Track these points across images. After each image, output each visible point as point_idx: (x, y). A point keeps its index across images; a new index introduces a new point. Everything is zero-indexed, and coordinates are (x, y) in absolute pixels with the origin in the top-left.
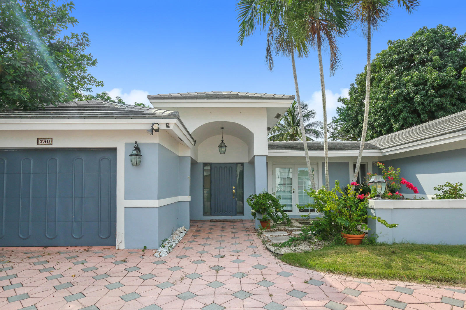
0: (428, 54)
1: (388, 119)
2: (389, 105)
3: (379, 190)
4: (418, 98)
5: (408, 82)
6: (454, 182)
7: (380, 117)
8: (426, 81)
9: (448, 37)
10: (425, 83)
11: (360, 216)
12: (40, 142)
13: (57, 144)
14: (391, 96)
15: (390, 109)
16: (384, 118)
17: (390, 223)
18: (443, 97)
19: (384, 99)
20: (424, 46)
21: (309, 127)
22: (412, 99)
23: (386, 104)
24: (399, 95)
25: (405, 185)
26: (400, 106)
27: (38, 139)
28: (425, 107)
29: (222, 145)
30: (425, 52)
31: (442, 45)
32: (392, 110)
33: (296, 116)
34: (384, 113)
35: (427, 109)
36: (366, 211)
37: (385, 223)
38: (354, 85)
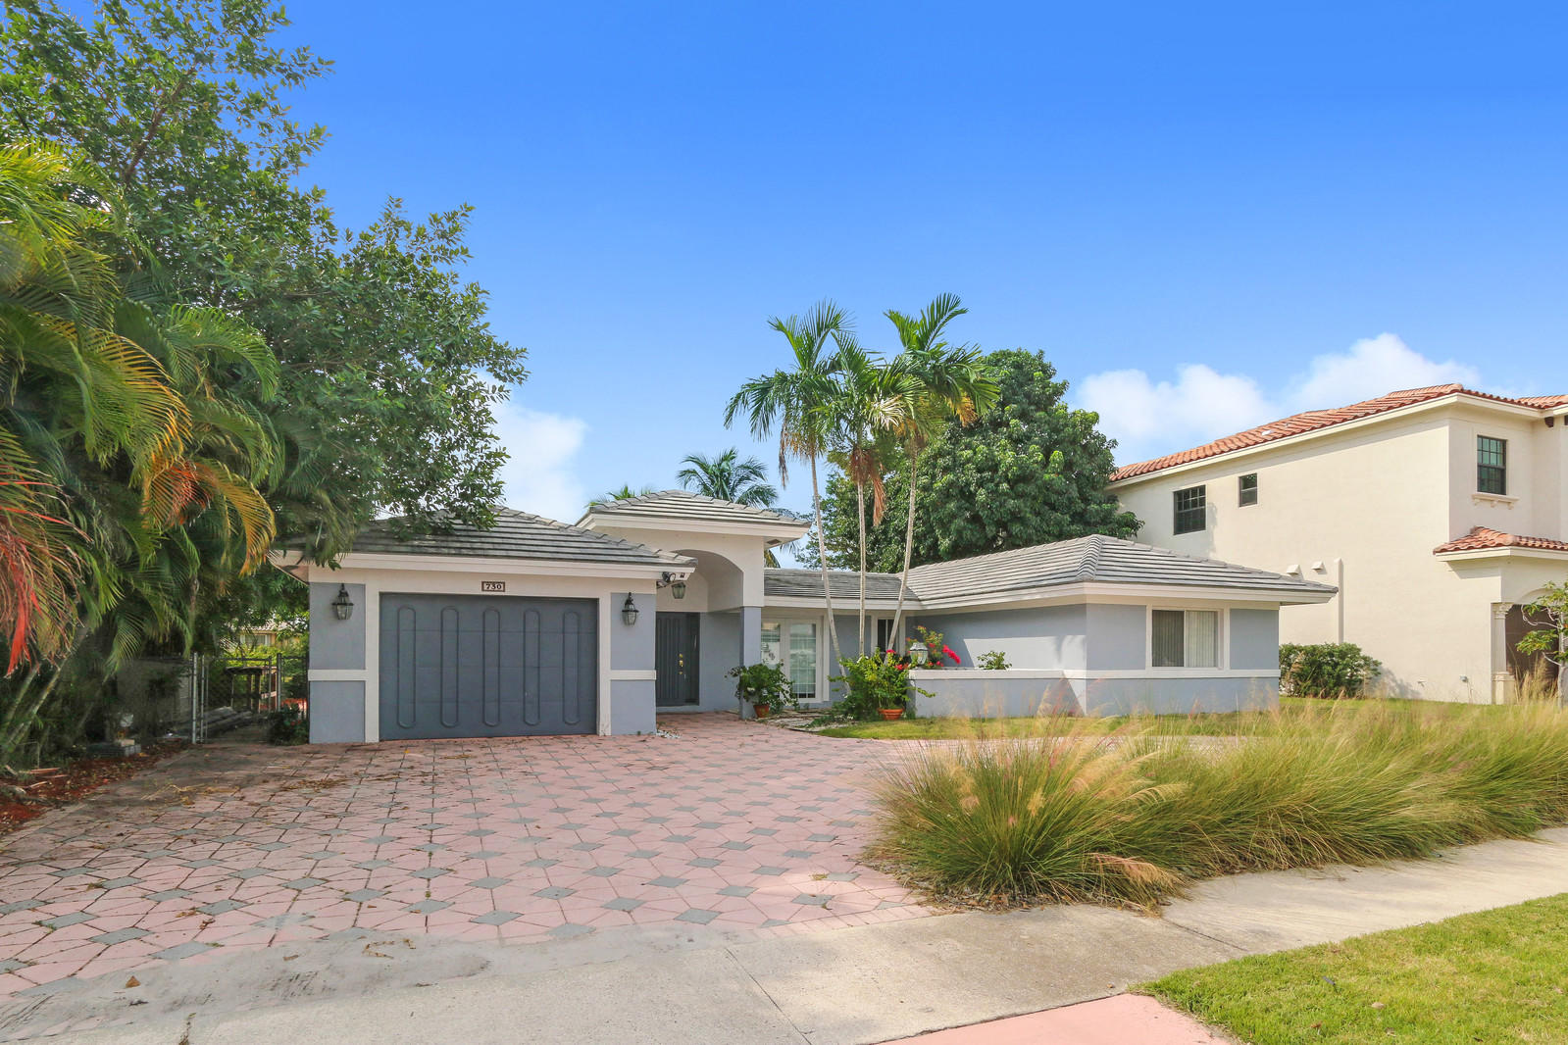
0: (1003, 411)
1: (931, 526)
3: (920, 659)
4: (982, 495)
5: (968, 461)
6: (998, 652)
8: (996, 466)
9: (1038, 381)
10: (995, 468)
11: (901, 686)
12: (486, 587)
13: (511, 590)
14: (938, 485)
15: (936, 510)
16: (924, 524)
17: (929, 692)
18: (1022, 496)
19: (926, 488)
22: (973, 495)
24: (951, 484)
25: (947, 654)
26: (952, 506)
27: (483, 583)
28: (993, 513)
29: (680, 584)
31: (1027, 396)
36: (906, 682)
37: (924, 693)
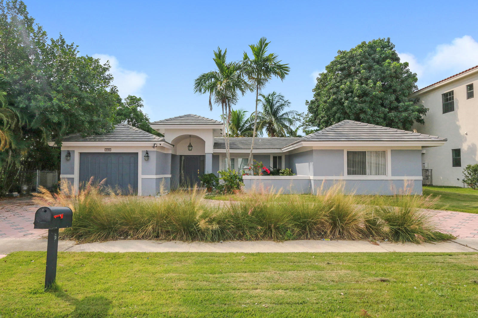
3: (246, 172)
4: (346, 103)
12: (106, 150)
13: (113, 151)
18: (364, 102)
21: (285, 115)
26: (334, 108)
29: (190, 146)
33: (274, 105)
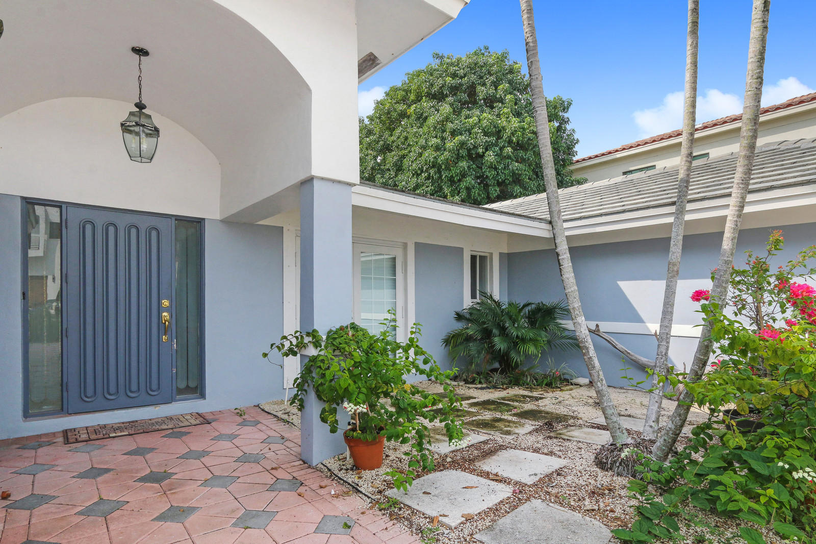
0: (496, 89)
2: (448, 159)
4: (490, 157)
5: (474, 126)
7: (425, 180)
8: (500, 131)
10: (499, 134)
14: (449, 145)
15: (448, 167)
19: (437, 148)
20: (491, 75)
22: (480, 157)
23: (442, 158)
24: (462, 144)
26: (464, 164)
28: (498, 173)
30: (491, 85)
32: (450, 170)
34: (435, 175)
35: (501, 178)
38: (363, 121)
